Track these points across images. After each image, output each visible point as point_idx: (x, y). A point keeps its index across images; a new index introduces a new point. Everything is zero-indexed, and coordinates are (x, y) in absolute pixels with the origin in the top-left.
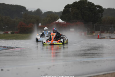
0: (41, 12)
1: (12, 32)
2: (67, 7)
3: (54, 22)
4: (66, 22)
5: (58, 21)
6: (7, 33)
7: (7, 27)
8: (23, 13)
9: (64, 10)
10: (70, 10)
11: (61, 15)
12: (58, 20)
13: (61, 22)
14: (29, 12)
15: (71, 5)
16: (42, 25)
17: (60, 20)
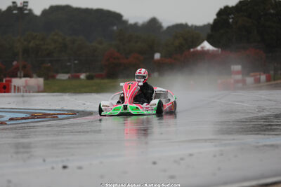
0: (160, 27)
1: (88, 74)
2: (224, 13)
3: (192, 50)
4: (220, 50)
5: (202, 48)
6: (78, 77)
7: (76, 62)
8: (115, 28)
9: (215, 20)
10: (231, 20)
11: (209, 31)
12: (202, 45)
13: (208, 51)
14: (131, 25)
15: (233, 7)
16: (161, 57)
17: (206, 46)
